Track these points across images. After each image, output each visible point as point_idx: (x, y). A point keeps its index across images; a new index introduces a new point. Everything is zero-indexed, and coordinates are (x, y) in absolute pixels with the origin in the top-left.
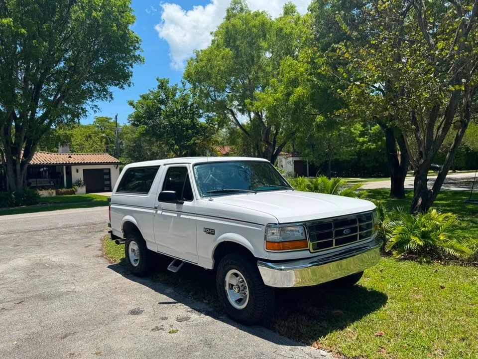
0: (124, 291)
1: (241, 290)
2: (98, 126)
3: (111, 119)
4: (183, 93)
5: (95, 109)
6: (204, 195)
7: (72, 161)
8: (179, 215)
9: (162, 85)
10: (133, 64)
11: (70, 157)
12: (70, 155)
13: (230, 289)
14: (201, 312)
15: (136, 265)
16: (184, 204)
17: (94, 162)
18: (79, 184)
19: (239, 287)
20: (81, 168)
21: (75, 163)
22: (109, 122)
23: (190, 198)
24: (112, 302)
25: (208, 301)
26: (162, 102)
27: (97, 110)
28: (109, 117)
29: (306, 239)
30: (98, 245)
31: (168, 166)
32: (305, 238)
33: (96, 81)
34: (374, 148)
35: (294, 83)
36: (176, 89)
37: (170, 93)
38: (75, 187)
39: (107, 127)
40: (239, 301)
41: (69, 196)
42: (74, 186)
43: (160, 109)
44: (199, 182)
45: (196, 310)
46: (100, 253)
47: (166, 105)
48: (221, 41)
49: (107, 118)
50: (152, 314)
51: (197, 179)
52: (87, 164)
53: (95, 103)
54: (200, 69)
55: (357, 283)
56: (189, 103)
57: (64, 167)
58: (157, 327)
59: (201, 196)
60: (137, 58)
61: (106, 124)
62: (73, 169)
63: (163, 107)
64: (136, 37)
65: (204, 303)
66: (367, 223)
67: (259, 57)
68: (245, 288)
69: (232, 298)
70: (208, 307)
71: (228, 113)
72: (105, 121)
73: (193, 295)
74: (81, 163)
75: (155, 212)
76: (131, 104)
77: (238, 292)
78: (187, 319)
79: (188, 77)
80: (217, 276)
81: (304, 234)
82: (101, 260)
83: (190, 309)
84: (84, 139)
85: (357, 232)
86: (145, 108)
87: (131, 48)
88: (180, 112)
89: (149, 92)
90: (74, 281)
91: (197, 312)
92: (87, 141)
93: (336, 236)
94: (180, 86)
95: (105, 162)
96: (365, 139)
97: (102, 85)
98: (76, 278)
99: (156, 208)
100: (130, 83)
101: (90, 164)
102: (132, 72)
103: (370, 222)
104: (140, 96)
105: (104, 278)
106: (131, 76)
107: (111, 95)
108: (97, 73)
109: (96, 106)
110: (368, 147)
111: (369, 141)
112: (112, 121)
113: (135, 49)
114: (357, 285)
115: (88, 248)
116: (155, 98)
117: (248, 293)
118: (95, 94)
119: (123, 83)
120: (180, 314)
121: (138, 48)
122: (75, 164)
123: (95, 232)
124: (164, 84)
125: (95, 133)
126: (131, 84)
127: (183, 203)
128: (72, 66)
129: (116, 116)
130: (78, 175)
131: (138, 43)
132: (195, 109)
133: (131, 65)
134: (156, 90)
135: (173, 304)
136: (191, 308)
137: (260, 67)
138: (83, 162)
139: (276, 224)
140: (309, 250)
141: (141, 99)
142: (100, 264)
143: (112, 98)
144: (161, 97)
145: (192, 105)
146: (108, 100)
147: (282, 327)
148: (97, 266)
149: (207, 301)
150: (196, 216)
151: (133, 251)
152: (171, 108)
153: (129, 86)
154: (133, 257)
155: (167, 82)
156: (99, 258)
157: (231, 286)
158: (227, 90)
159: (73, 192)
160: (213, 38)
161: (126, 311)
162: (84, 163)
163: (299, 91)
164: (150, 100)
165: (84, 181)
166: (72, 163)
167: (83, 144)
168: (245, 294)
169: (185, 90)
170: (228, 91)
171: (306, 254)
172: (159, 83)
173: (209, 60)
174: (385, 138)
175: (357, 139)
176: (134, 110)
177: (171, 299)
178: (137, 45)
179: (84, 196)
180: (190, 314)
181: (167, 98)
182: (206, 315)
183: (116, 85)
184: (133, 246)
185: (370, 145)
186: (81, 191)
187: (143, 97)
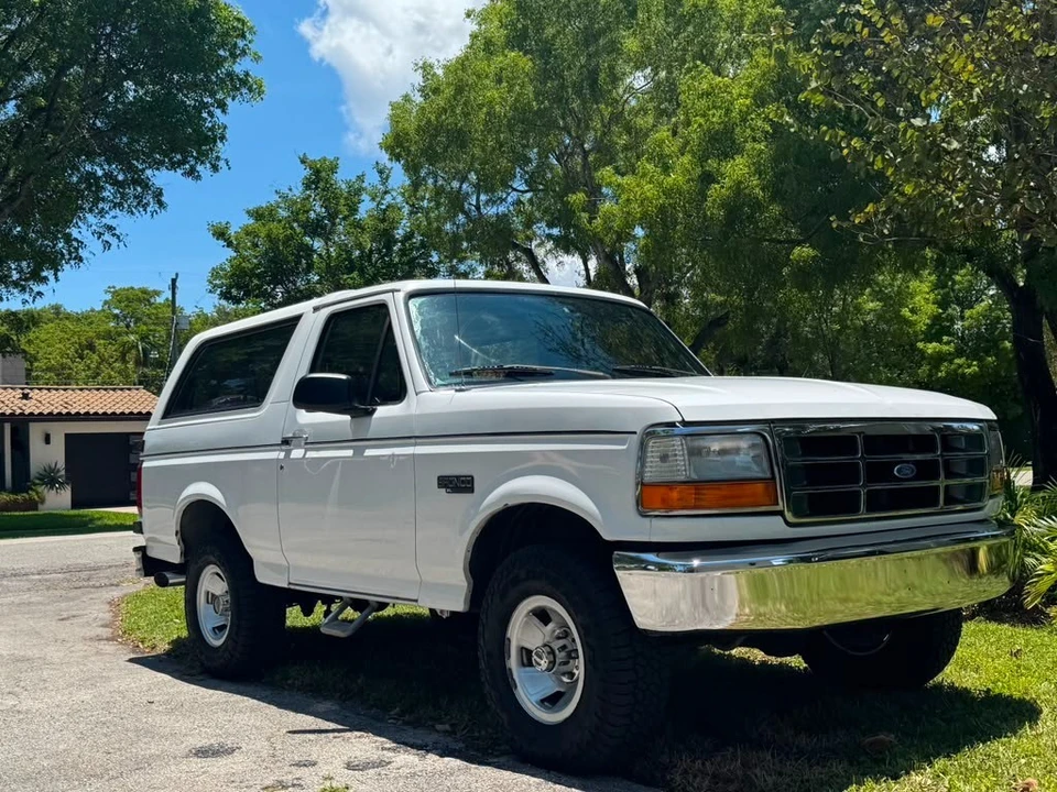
0: (174, 709)
1: (558, 661)
2: (116, 316)
3: (157, 293)
4: (379, 203)
5: (107, 237)
6: (439, 382)
7: (30, 407)
8: (359, 452)
9: (319, 177)
10: (229, 101)
11: (25, 397)
12: (26, 391)
13: (523, 665)
14: (428, 751)
15: (217, 643)
16: (376, 415)
17: (100, 412)
18: (50, 479)
19: (552, 652)
20: (59, 432)
21: (41, 414)
22: (151, 304)
23: (396, 392)
24: (137, 730)
25: (452, 725)
26: (316, 228)
27: (113, 241)
28: (151, 289)
29: (773, 478)
30: (101, 615)
31: (325, 312)
32: (768, 475)
33: (114, 155)
34: (974, 376)
35: (722, 143)
36: (359, 191)
37: (342, 201)
38: (40, 489)
39: (145, 319)
40: (553, 701)
41: (17, 513)
42: (35, 484)
43: (310, 250)
44: (424, 344)
45: (412, 747)
46: (106, 632)
47: (327, 240)
48: (500, 35)
49: (144, 292)
50: (264, 754)
51: (418, 334)
52: (78, 417)
53: (108, 220)
54: (433, 118)
55: (939, 678)
56: (399, 233)
57: (7, 428)
58: (281, 782)
59: (430, 382)
60: (241, 84)
61: (144, 308)
62: (36, 432)
63: (318, 244)
64: (239, 20)
65: (438, 731)
66: (968, 480)
67: (615, 79)
68: (571, 655)
69: (530, 692)
70: (449, 739)
71: (518, 259)
72: (139, 300)
73: (402, 714)
74: (60, 414)
75: (282, 455)
76: (220, 234)
77: (549, 670)
78: (381, 764)
79: (397, 145)
80: (480, 629)
81: (765, 464)
82: (109, 648)
83: (389, 744)
84: (71, 352)
85: (936, 477)
86: (262, 248)
87: (221, 52)
88: (370, 260)
89: (277, 197)
90: (16, 689)
91: (415, 751)
92: (82, 357)
93: (870, 479)
94: (373, 179)
95: (135, 411)
96: (945, 348)
97: (130, 168)
98: (22, 684)
99: (286, 442)
100: (218, 158)
101: (87, 417)
102: (225, 127)
103: (978, 480)
104: (248, 212)
105: (114, 683)
106: (223, 138)
107: (158, 194)
108: (116, 129)
109: (110, 228)
110: (955, 370)
111: (959, 353)
112: (160, 300)
113: (234, 56)
114: (939, 687)
115: (67, 622)
116: (295, 216)
117: (580, 673)
118: (108, 192)
119: (196, 158)
120: (358, 754)
121: (244, 53)
122: (41, 418)
123: (94, 587)
124: (323, 174)
125: (108, 336)
126: (222, 164)
127: (374, 410)
128: (41, 109)
129: (174, 281)
130: (48, 453)
131: (243, 36)
132: (418, 249)
133: (222, 106)
134: (298, 192)
135: (336, 734)
136: (395, 742)
137: (617, 117)
138: (64, 411)
139: (672, 425)
140: (781, 513)
141: (252, 221)
142: (102, 654)
143: (161, 204)
144: (312, 215)
145: (408, 237)
146: (149, 209)
147: (695, 777)
148: (93, 659)
149: (447, 727)
150: (416, 445)
151: (212, 599)
152: (343, 248)
153: (215, 168)
154: (209, 619)
155: (333, 169)
156: (102, 642)
157: (527, 657)
158: (519, 184)
159: (33, 505)
160: (475, 28)
161: (183, 748)
162: (69, 414)
163: (736, 169)
164: (280, 221)
165: (67, 470)
166: (31, 414)
167: (70, 369)
168: (571, 675)
169: (386, 192)
170: (520, 188)
171: (772, 527)
172: (307, 172)
173: (459, 90)
174: (1008, 344)
175: (920, 345)
176: (231, 253)
177: (328, 723)
178: (241, 43)
179: (65, 512)
180: (391, 754)
181: (332, 216)
182: (441, 756)
183: (174, 166)
184: (213, 583)
185: (960, 366)
186: (59, 500)
187: (258, 215)
